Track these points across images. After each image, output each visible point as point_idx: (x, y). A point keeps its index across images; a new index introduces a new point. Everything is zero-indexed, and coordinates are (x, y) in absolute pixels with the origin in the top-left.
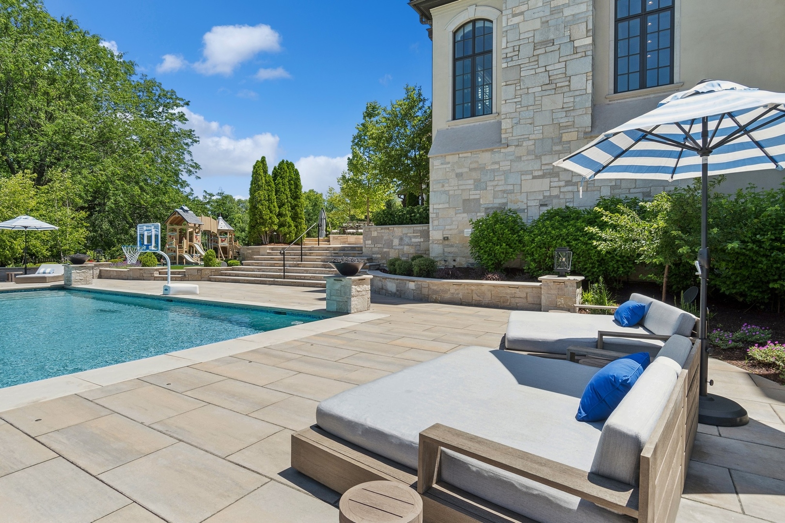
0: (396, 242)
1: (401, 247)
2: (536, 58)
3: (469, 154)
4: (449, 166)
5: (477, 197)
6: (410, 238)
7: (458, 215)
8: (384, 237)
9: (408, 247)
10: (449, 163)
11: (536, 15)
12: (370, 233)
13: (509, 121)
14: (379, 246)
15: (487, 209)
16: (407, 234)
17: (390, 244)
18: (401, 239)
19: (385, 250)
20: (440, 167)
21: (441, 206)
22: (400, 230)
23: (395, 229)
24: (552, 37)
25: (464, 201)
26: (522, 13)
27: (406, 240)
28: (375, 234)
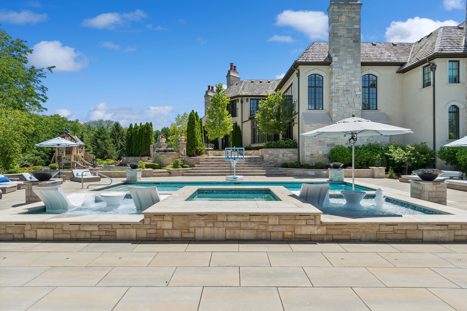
0: (281, 156)
1: (283, 158)
2: (344, 95)
3: (321, 124)
4: (313, 127)
5: (324, 140)
6: (287, 154)
7: (317, 146)
8: (275, 154)
9: (286, 158)
10: (313, 126)
11: (344, 81)
12: (267, 151)
13: (335, 114)
14: (273, 157)
15: (328, 144)
16: (285, 152)
17: (278, 156)
18: (283, 154)
19: (275, 159)
20: (310, 127)
21: (310, 142)
22: (283, 150)
23: (280, 150)
24: (349, 89)
25: (319, 141)
26: (339, 79)
27: (286, 155)
28: (270, 152)
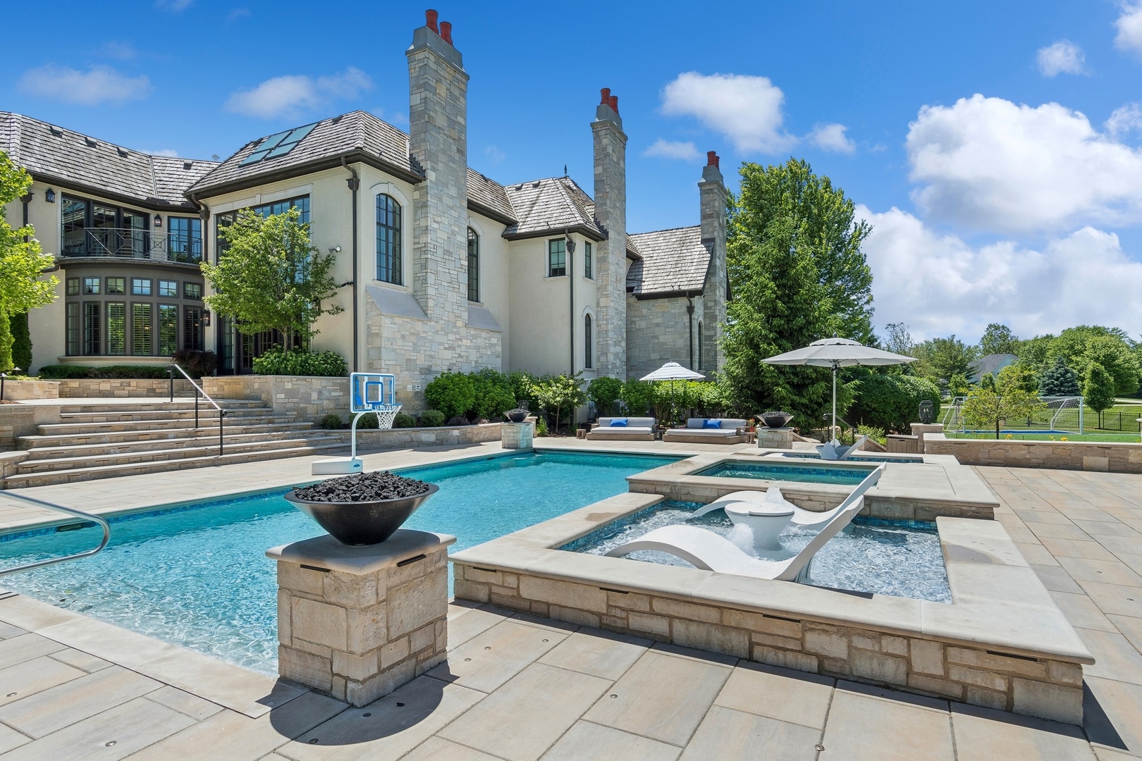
0: (314, 396)
1: (320, 402)
2: (444, 261)
3: (409, 320)
4: (396, 326)
5: (415, 358)
6: (330, 391)
7: (403, 372)
8: (301, 390)
9: (328, 402)
10: (396, 324)
11: (445, 230)
12: (282, 383)
13: (432, 301)
14: (296, 400)
15: (421, 369)
16: (325, 387)
17: (307, 399)
18: (320, 393)
19: (302, 405)
20: (390, 326)
21: (390, 363)
22: (319, 382)
23: (314, 380)
24: (451, 250)
25: (408, 360)
26: (438, 223)
27: (326, 393)
28: (289, 386)
